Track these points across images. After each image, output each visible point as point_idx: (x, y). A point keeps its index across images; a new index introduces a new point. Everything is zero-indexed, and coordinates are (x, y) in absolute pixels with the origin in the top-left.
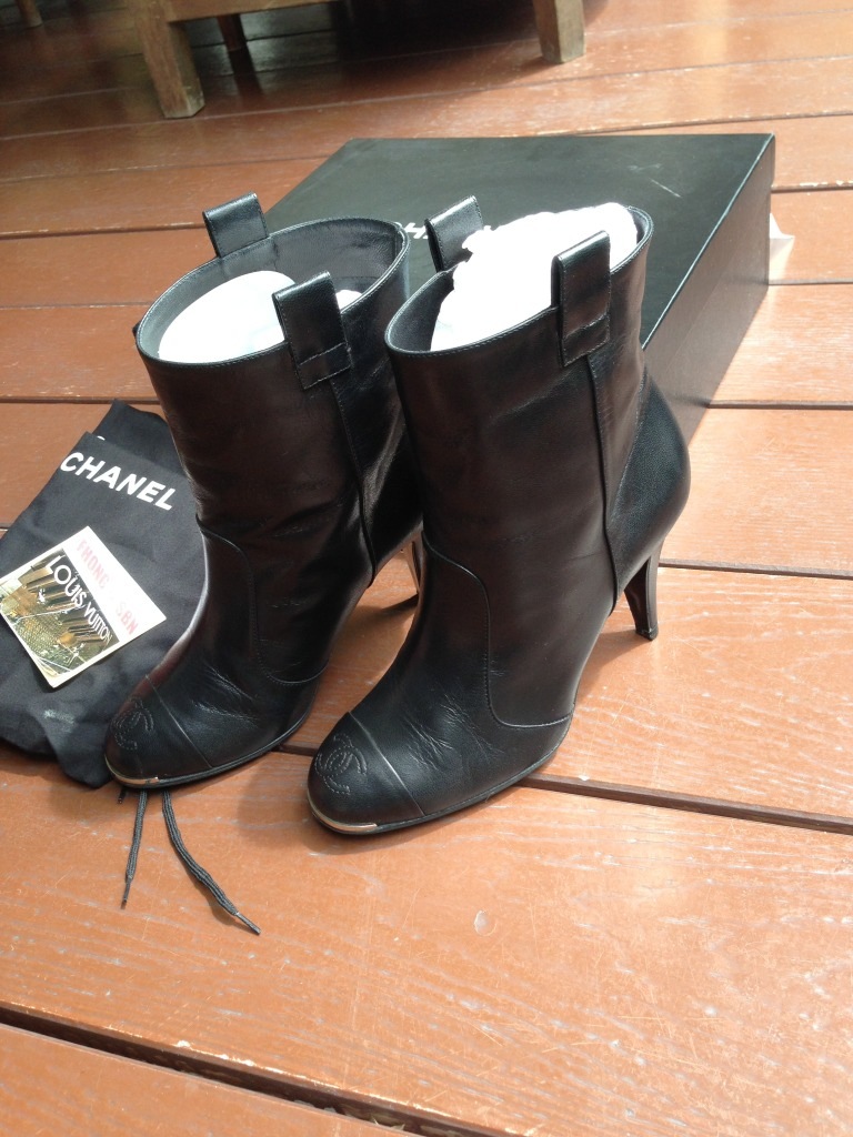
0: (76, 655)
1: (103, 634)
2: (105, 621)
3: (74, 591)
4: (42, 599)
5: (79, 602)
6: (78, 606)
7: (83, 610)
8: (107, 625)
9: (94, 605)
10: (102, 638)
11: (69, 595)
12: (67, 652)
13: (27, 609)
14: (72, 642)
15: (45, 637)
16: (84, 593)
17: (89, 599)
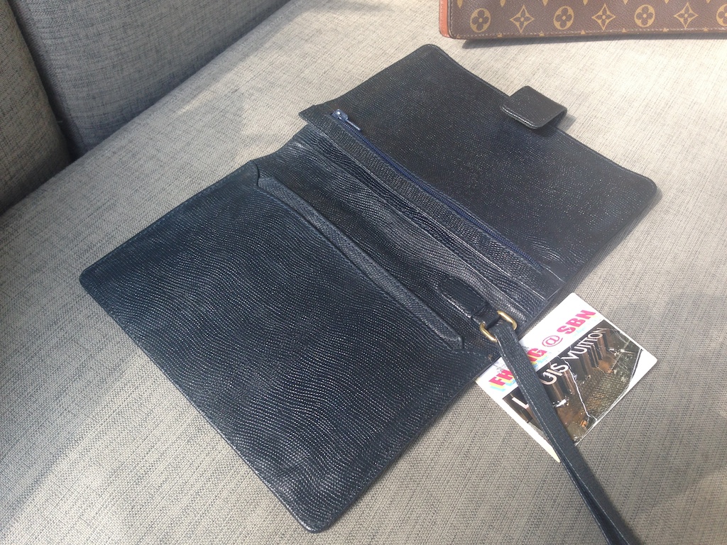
0: (622, 351)
1: (597, 335)
2: (581, 339)
3: (550, 376)
4: (563, 402)
5: (564, 368)
6: (567, 368)
7: (571, 362)
8: (586, 335)
9: (565, 353)
10: (601, 335)
11: (555, 379)
12: (621, 359)
13: (576, 413)
14: (608, 360)
15: (607, 385)
16: (552, 367)
17: (558, 361)
